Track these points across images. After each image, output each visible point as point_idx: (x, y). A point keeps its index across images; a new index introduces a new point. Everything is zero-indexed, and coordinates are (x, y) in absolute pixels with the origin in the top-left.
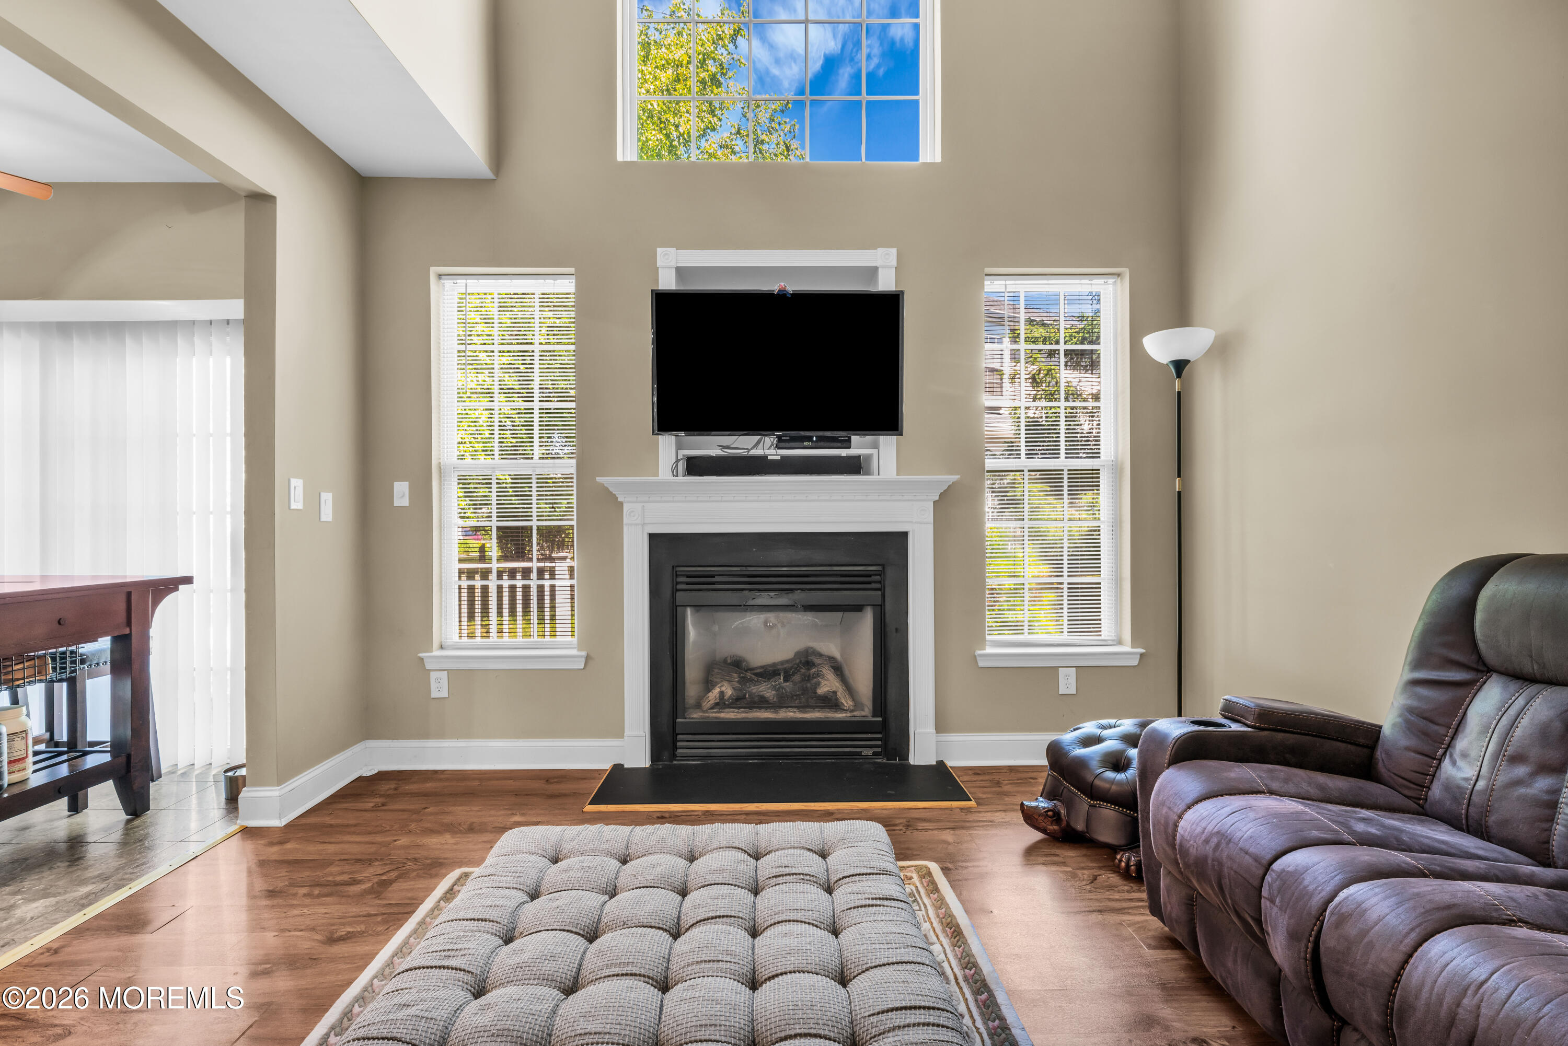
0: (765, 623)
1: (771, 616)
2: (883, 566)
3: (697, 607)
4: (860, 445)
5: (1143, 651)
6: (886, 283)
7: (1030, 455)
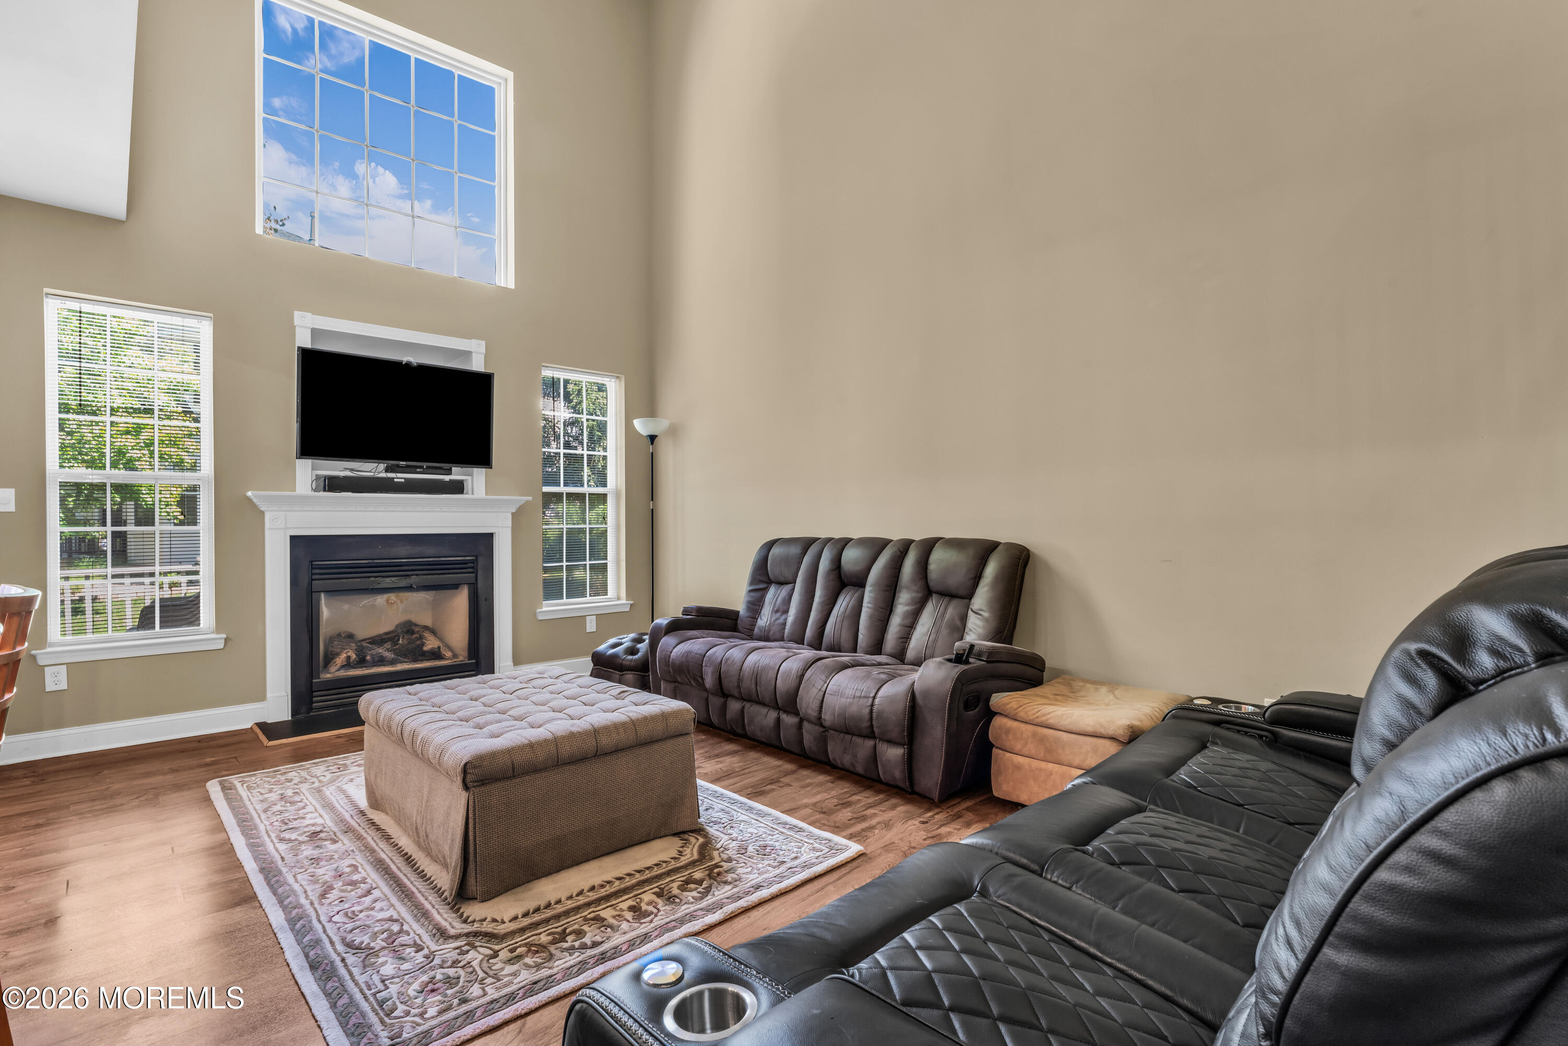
0: (387, 601)
1: (392, 596)
2: (476, 556)
3: (330, 592)
4: (457, 473)
5: (632, 602)
6: (477, 365)
7: (566, 484)
